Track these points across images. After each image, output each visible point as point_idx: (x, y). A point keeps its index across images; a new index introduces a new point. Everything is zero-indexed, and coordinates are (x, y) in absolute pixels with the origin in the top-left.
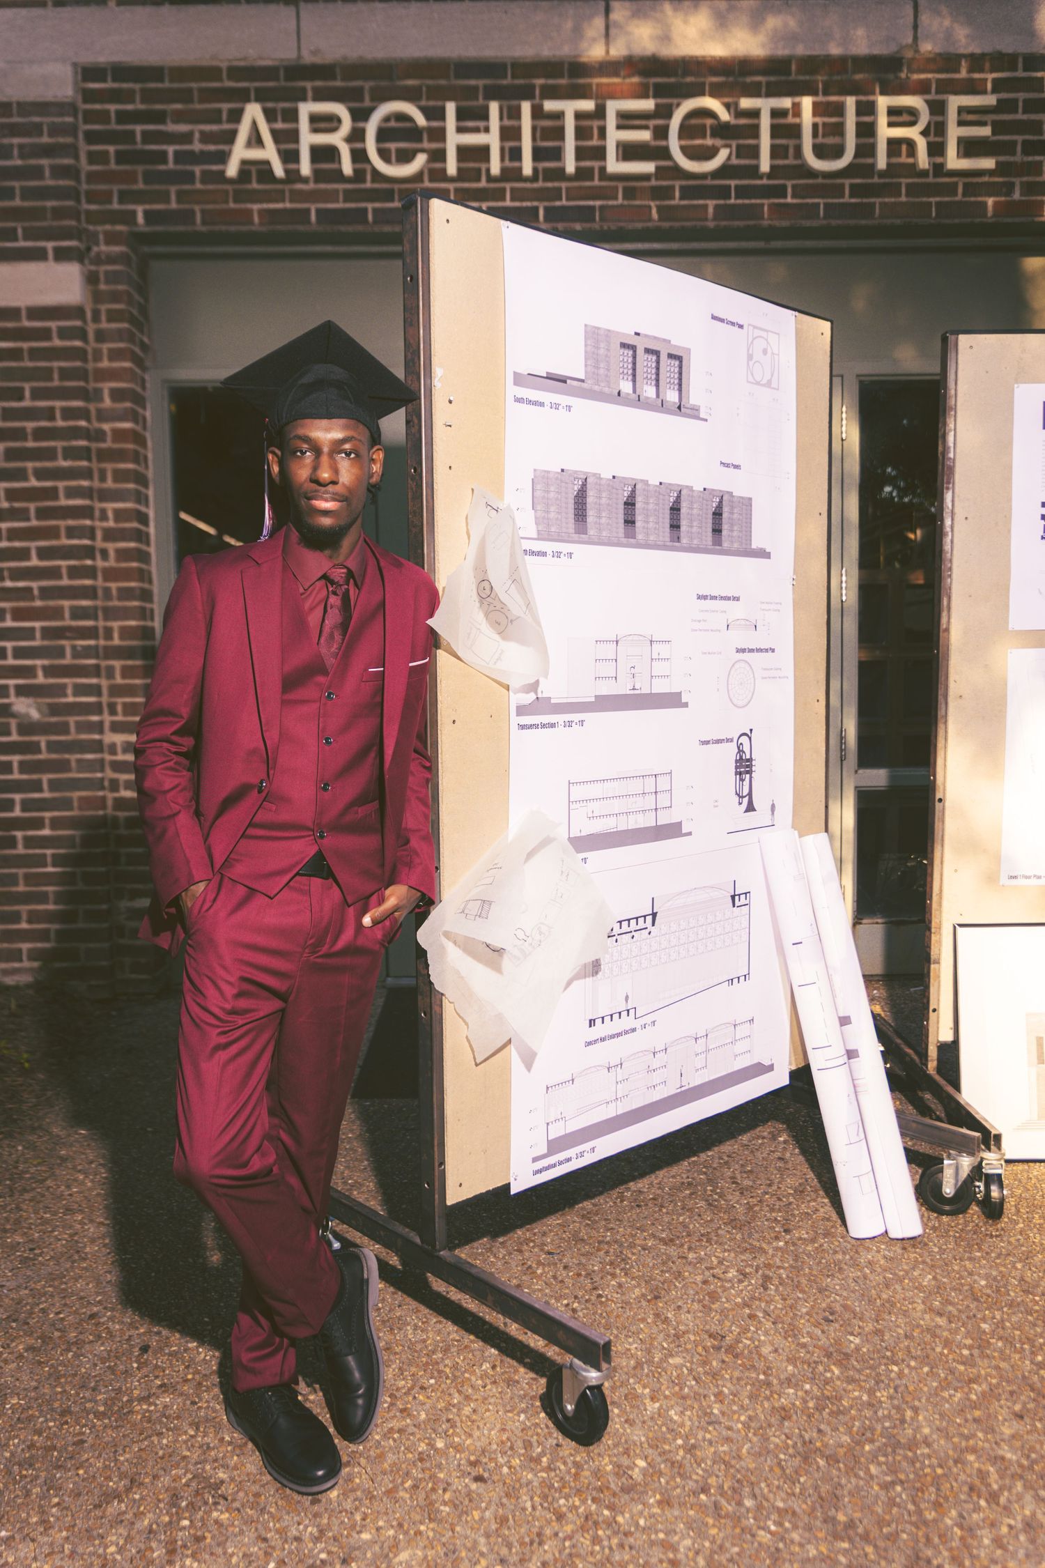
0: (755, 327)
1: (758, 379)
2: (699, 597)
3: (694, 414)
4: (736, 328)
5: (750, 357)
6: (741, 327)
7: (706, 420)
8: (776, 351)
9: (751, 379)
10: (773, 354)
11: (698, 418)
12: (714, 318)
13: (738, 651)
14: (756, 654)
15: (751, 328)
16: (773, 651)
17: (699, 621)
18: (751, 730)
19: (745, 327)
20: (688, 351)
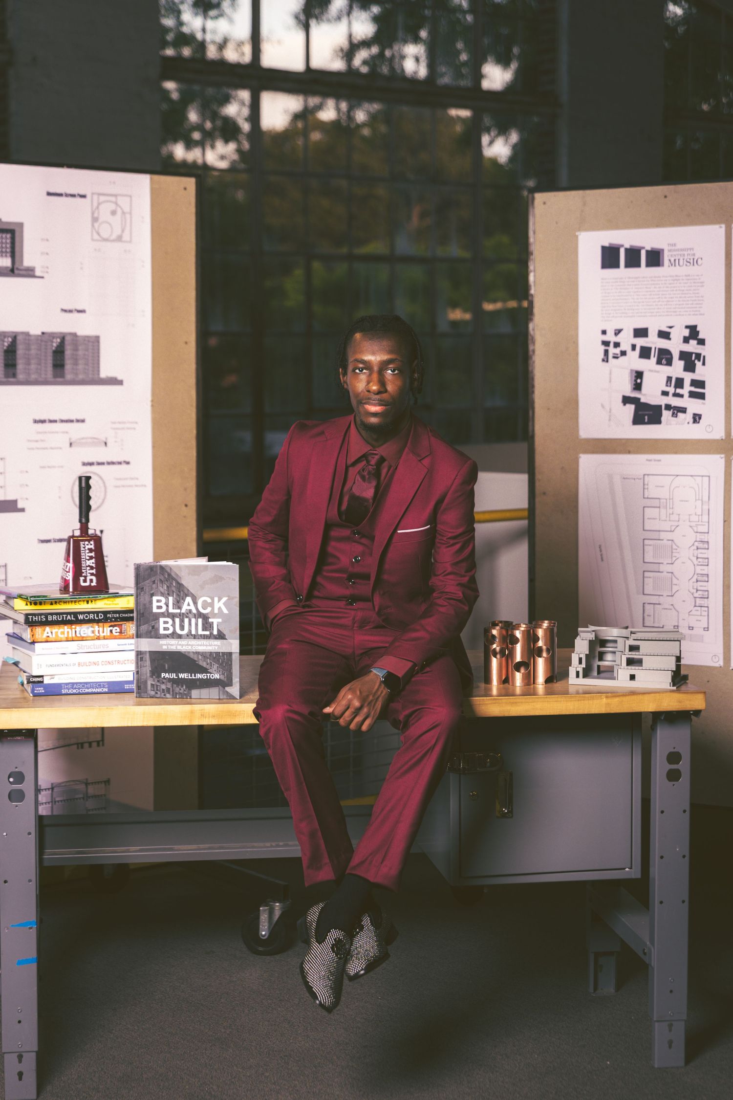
0: (99, 194)
1: (105, 236)
2: (36, 421)
3: (29, 273)
4: (78, 199)
5: (95, 220)
6: (84, 196)
7: (42, 277)
8: (127, 209)
9: (96, 237)
10: (123, 213)
11: (34, 276)
12: (49, 194)
13: (84, 464)
14: (106, 467)
15: (95, 197)
16: (128, 463)
17: (37, 441)
18: (102, 532)
19: (89, 196)
20: (21, 225)
